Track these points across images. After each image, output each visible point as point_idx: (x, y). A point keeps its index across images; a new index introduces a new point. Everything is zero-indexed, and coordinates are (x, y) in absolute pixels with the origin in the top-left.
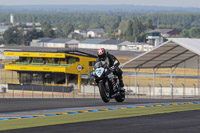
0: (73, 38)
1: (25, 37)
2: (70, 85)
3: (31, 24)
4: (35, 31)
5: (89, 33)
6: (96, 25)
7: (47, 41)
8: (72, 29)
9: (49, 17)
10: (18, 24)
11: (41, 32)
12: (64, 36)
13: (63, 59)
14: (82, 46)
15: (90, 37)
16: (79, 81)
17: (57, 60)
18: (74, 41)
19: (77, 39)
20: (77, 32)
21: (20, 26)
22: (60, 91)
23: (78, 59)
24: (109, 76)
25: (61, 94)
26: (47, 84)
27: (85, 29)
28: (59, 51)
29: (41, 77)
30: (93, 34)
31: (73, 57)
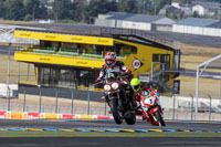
1: (88, 8)
14: (178, 28)
15: (196, 15)
18: (166, 21)
20: (176, 5)
23: (134, 50)
27: (190, 2)
31: (128, 47)
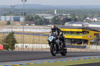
0: (86, 22)
1: (62, 21)
2: (84, 45)
3: (65, 15)
4: (67, 18)
5: (94, 19)
6: (98, 15)
7: (73, 23)
8: (86, 17)
9: (74, 11)
10: (58, 15)
11: (70, 19)
12: (82, 21)
13: (81, 32)
14: (91, 26)
15: (95, 21)
16: (89, 43)
17: (78, 33)
18: (87, 23)
19: (88, 22)
20: (88, 18)
21: (60, 15)
22: (80, 48)
23: (88, 32)
24: (56, 41)
25: (80, 49)
26: (73, 44)
27: (92, 17)
28: (79, 28)
29: (70, 41)
30: (96, 20)
31: (86, 31)
